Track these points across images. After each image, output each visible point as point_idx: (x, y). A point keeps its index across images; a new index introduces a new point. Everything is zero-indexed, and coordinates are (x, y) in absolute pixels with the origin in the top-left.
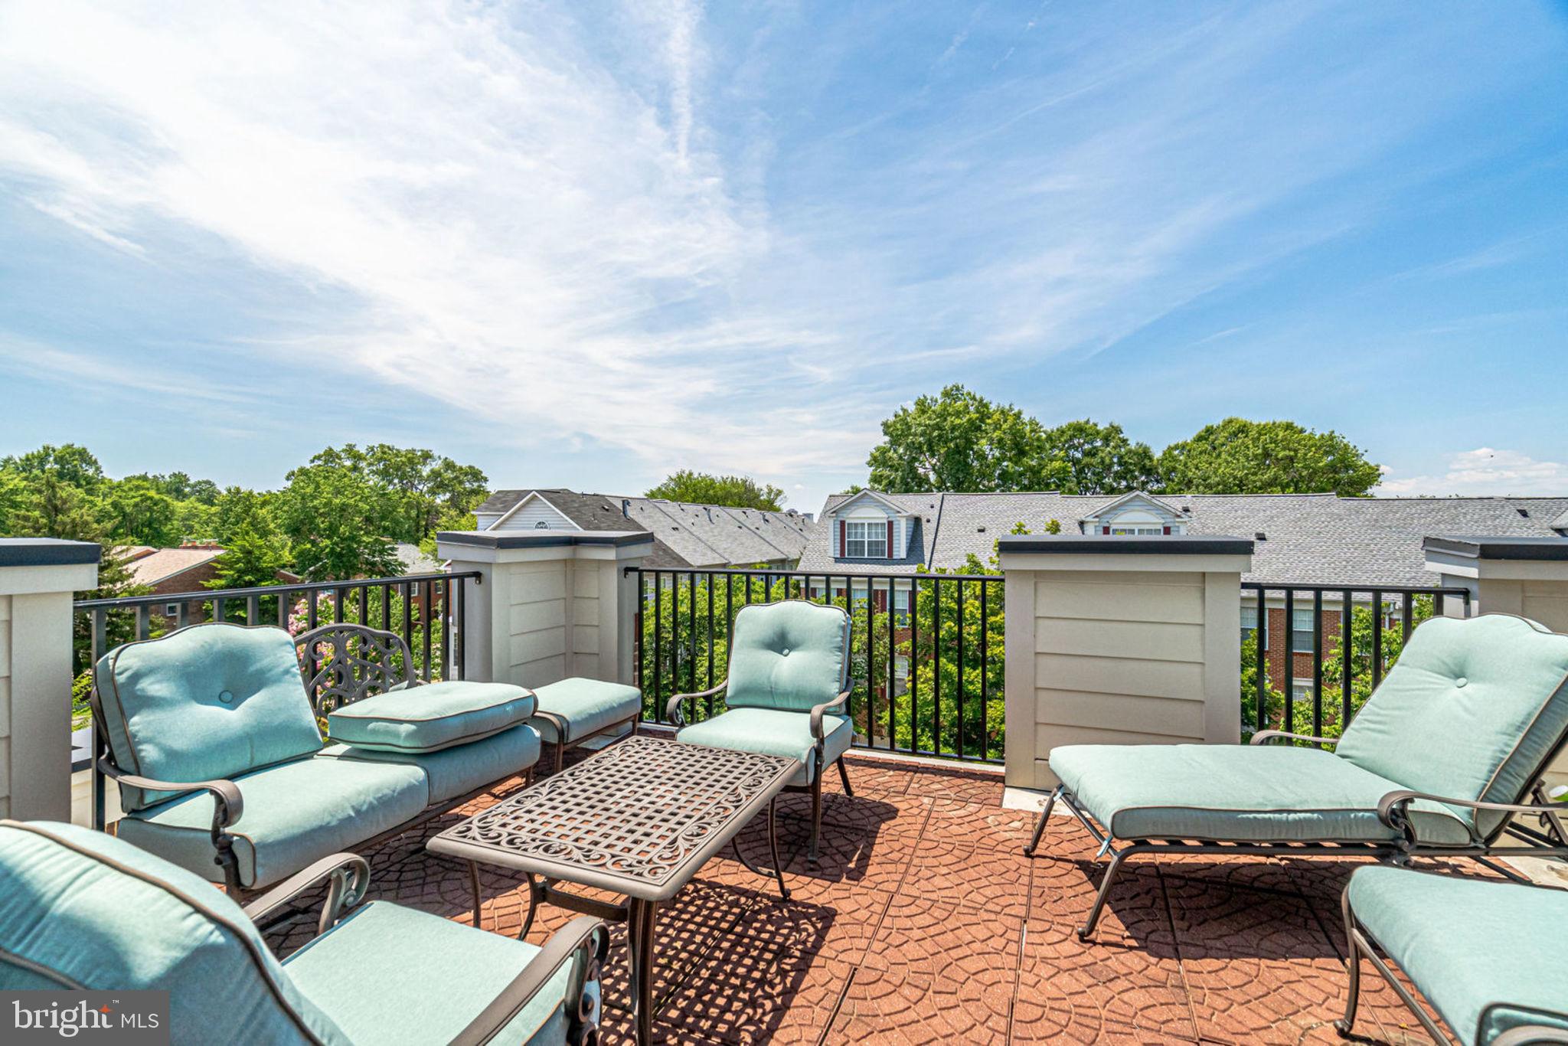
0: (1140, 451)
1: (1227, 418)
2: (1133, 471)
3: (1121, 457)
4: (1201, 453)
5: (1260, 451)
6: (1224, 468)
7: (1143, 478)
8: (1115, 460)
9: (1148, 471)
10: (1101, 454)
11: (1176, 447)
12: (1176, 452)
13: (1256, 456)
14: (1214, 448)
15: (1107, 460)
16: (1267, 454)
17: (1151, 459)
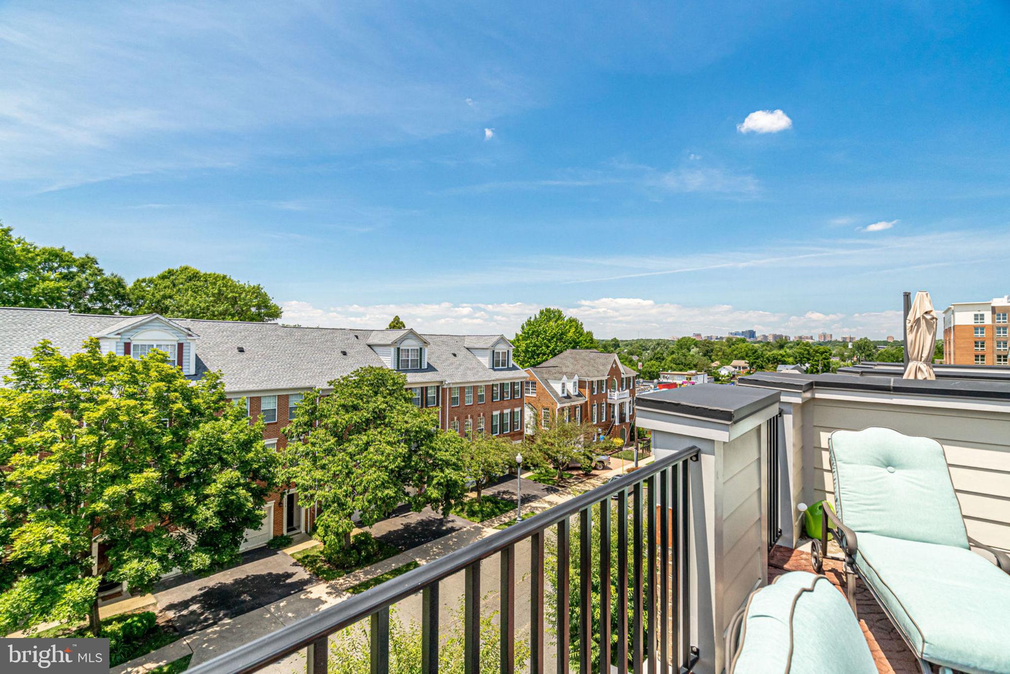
0: (115, 280)
1: (184, 265)
2: (107, 296)
3: (97, 284)
4: (165, 287)
5: (216, 291)
6: (189, 300)
7: (117, 302)
8: (91, 285)
9: (122, 297)
10: (77, 279)
11: (144, 281)
12: (144, 284)
13: (213, 295)
14: (174, 285)
15: (84, 285)
16: (220, 293)
17: (124, 288)
